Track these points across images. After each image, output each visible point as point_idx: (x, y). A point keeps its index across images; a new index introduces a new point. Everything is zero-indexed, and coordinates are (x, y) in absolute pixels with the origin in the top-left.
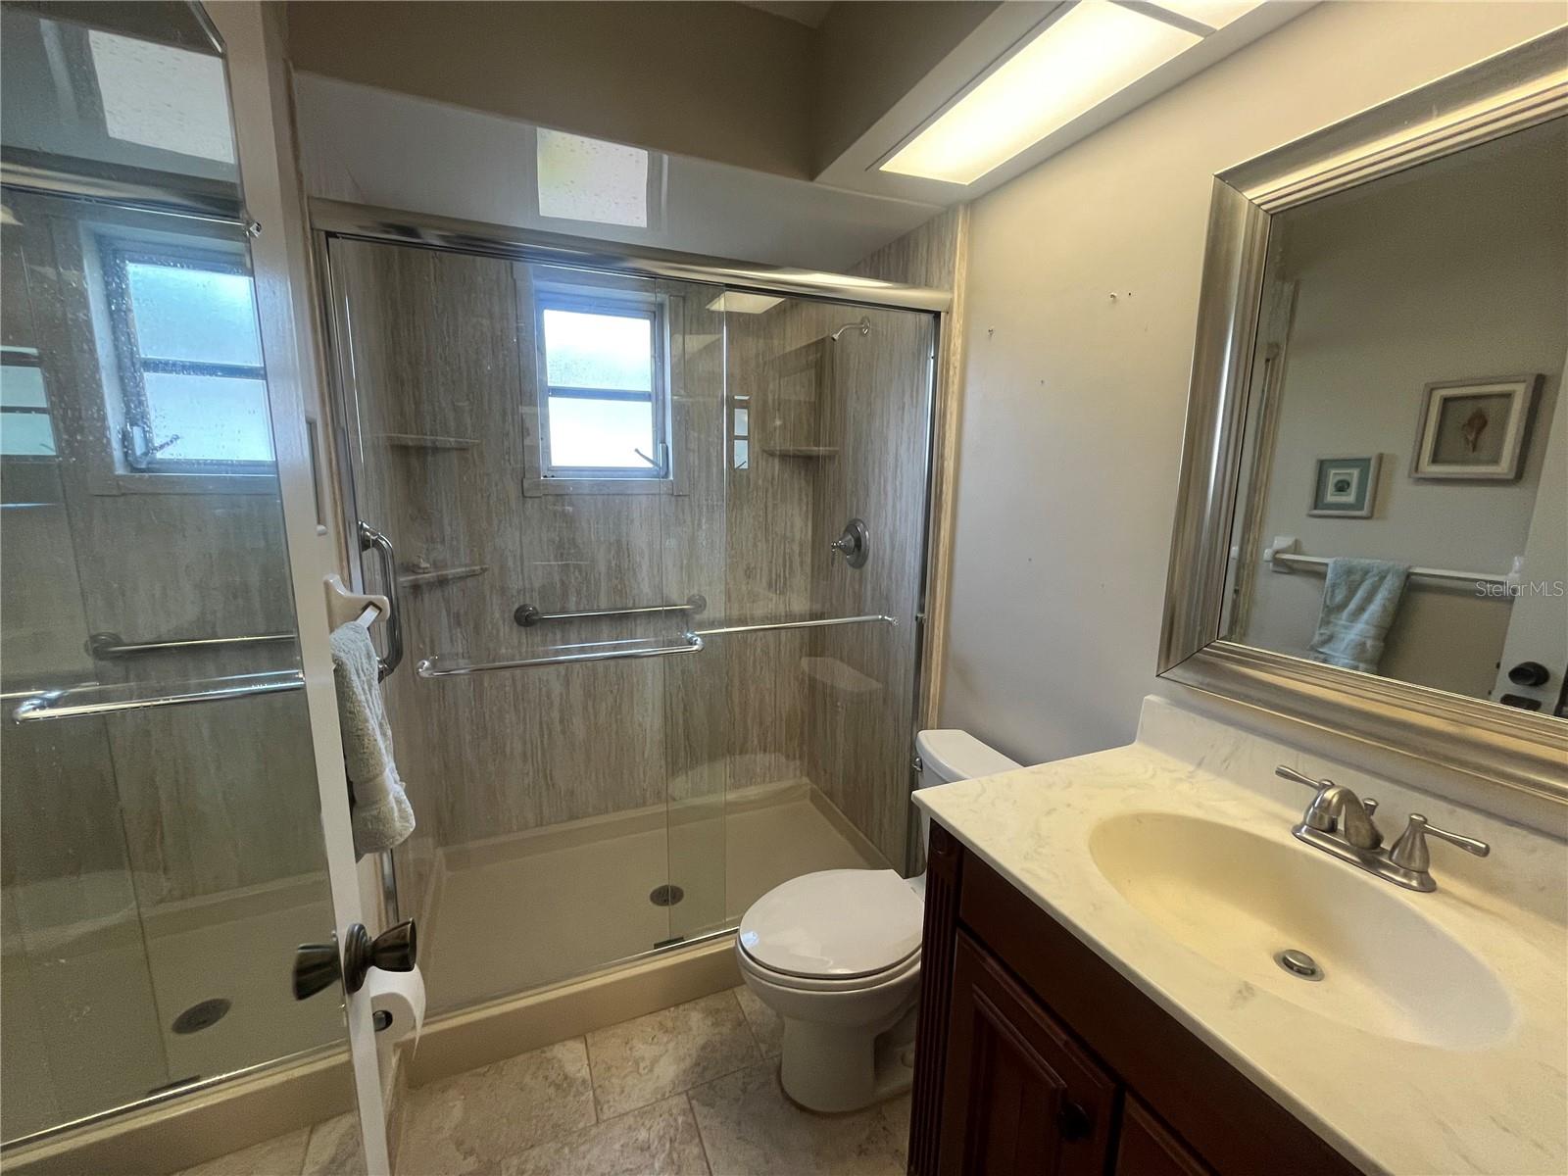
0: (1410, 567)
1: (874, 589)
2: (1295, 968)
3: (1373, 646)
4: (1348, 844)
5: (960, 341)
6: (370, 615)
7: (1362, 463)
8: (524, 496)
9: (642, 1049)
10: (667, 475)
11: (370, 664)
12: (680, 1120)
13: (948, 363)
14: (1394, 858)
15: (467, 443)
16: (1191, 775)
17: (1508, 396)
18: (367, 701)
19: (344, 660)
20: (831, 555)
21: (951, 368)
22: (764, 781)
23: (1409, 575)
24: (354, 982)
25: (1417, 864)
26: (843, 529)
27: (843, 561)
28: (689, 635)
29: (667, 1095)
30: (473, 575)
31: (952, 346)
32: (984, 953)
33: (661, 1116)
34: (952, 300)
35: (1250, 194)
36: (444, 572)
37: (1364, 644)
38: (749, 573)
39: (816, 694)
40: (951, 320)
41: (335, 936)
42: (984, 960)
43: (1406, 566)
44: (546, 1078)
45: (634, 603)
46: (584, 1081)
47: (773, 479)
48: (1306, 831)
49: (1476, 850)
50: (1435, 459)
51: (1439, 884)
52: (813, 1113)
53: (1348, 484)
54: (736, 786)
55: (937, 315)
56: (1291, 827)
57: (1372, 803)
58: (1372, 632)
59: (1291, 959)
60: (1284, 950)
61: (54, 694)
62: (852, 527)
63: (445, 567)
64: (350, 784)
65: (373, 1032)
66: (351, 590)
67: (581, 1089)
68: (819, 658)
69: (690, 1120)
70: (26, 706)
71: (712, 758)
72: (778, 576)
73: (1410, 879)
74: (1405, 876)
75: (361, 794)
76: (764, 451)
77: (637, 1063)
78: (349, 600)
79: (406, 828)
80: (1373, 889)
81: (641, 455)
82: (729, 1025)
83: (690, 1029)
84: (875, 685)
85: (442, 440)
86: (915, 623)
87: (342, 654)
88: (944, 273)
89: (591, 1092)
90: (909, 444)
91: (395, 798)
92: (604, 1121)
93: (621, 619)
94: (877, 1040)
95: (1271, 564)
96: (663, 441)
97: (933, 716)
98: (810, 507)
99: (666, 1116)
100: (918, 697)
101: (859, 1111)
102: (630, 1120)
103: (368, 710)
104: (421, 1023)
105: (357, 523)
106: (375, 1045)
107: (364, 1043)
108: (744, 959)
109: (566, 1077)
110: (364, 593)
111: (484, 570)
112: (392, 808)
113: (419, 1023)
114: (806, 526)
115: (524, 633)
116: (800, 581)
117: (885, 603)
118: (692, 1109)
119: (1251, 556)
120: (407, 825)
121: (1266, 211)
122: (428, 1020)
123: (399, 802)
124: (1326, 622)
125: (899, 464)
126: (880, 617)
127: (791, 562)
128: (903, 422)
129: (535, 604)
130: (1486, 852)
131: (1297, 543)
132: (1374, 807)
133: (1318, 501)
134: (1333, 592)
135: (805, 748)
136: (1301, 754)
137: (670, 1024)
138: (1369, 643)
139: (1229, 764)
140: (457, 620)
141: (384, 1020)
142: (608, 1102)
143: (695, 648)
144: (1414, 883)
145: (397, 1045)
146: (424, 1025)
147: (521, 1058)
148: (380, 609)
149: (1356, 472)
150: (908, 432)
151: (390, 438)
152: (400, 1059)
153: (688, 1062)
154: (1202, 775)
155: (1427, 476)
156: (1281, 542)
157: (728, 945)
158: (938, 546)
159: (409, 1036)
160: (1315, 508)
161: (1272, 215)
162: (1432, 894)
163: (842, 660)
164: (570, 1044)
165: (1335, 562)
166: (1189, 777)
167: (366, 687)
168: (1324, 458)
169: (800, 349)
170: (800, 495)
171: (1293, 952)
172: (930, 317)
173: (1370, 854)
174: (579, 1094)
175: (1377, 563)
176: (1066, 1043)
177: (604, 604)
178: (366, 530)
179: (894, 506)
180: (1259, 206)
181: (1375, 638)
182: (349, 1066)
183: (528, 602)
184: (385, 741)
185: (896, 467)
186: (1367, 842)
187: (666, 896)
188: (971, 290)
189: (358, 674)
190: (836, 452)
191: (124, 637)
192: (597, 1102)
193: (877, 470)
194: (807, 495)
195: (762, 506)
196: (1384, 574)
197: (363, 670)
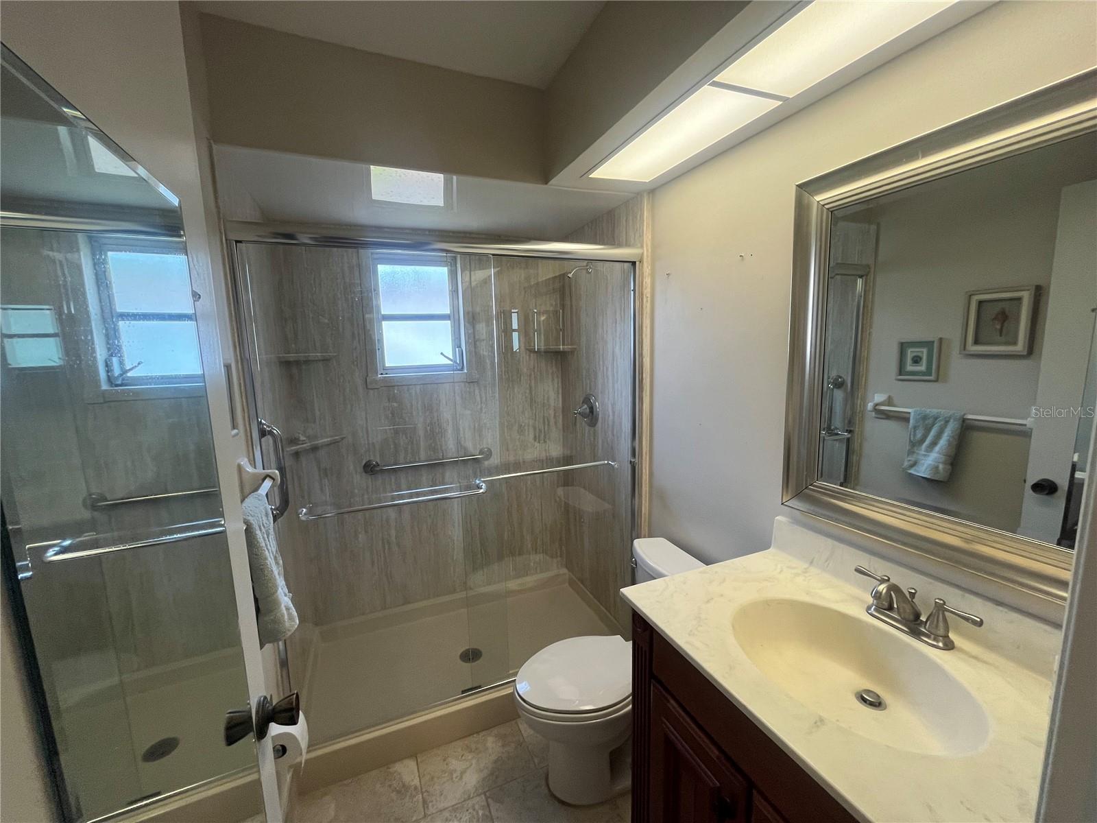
0: (964, 415)
1: (603, 442)
2: (868, 702)
3: (943, 469)
4: (899, 618)
5: (649, 280)
6: (268, 484)
7: (928, 344)
8: (367, 388)
9: (456, 764)
10: (462, 369)
11: (268, 520)
12: (481, 813)
13: (642, 294)
14: (927, 627)
15: (329, 356)
16: (805, 571)
17: (1019, 299)
18: (266, 545)
19: (252, 522)
20: (574, 419)
21: (644, 297)
22: (537, 573)
23: (964, 420)
24: (262, 733)
25: (941, 632)
26: (582, 399)
27: (582, 423)
28: (478, 482)
29: (472, 796)
30: (335, 442)
31: (644, 283)
32: (669, 697)
33: (467, 810)
34: (643, 254)
35: (818, 198)
36: (316, 442)
37: (937, 467)
38: (521, 430)
39: (569, 513)
40: (642, 267)
41: (249, 704)
42: (669, 701)
43: (962, 413)
44: (390, 786)
45: (443, 456)
46: (416, 788)
47: (534, 368)
48: (874, 610)
49: (974, 622)
50: (977, 342)
51: (956, 643)
52: (568, 805)
53: (921, 359)
54: (518, 577)
55: (634, 263)
56: (866, 606)
57: (913, 591)
58: (943, 458)
59: (865, 696)
60: (861, 689)
61: (67, 543)
62: (587, 400)
63: (316, 437)
64: (256, 600)
65: (273, 759)
66: (255, 468)
67: (414, 793)
68: (570, 488)
69: (487, 813)
70: (51, 552)
71: (500, 558)
72: (540, 431)
73: (938, 642)
74: (934, 640)
75: (263, 605)
76: (527, 349)
77: (451, 774)
78: (254, 475)
79: (293, 626)
80: (915, 650)
81: (445, 356)
82: (513, 745)
83: (487, 749)
84: (607, 506)
85: (312, 355)
86: (630, 465)
87: (250, 518)
88: (637, 235)
89: (421, 796)
90: (621, 346)
91: (285, 606)
92: (430, 815)
93: (436, 467)
94: (611, 753)
95: (874, 413)
96: (460, 347)
97: (645, 529)
98: (560, 384)
99: (470, 811)
100: (634, 514)
101: (602, 803)
102: (446, 814)
103: (267, 552)
104: (306, 751)
105: (258, 420)
106: (274, 768)
107: (268, 766)
108: (519, 702)
109: (404, 785)
110: (264, 469)
111: (342, 439)
112: (283, 613)
113: (304, 751)
114: (558, 397)
115: (370, 480)
116: (556, 433)
117: (611, 454)
118: (488, 805)
119: (860, 407)
120: (293, 623)
121: (828, 209)
122: (311, 749)
123: (288, 609)
124: (911, 452)
125: (615, 359)
126: (606, 462)
127: (549, 422)
128: (616, 331)
129: (376, 459)
130: (981, 624)
131: (890, 398)
132: (914, 594)
133: (901, 370)
134: (915, 431)
135: (564, 548)
136: (872, 557)
137: (473, 746)
138: (941, 466)
139: (828, 564)
140: (325, 473)
141: (281, 751)
142: (432, 801)
143: (481, 491)
144: (941, 644)
145: (290, 767)
146: (308, 752)
147: (374, 773)
148: (273, 479)
149: (925, 351)
150: (619, 338)
151: (279, 358)
152: (293, 775)
153: (486, 772)
154: (813, 570)
155: (972, 353)
156: (879, 398)
157: (510, 691)
158: (642, 415)
159: (298, 760)
160: (900, 375)
161: (832, 212)
162: (952, 651)
163: (584, 488)
164: (407, 762)
165: (915, 412)
166: (804, 572)
167: (265, 536)
168: (903, 341)
169: (549, 279)
170: (553, 378)
171: (868, 692)
172: (630, 264)
173: (914, 625)
174: (412, 797)
175: (944, 412)
176: (718, 758)
177: (423, 457)
178: (265, 424)
179: (613, 387)
180: (823, 205)
181: (944, 463)
182: (258, 783)
183: (372, 458)
184: (278, 568)
185: (613, 360)
186: (912, 617)
187: (471, 656)
188: (655, 247)
189: (260, 529)
190: (575, 348)
191: (108, 497)
192: (425, 802)
193: (601, 363)
194: (557, 377)
195: (528, 386)
196: (947, 419)
197: (263, 525)
